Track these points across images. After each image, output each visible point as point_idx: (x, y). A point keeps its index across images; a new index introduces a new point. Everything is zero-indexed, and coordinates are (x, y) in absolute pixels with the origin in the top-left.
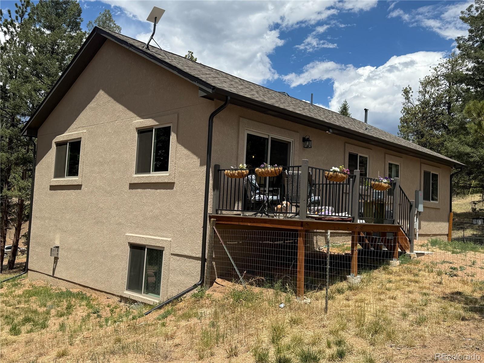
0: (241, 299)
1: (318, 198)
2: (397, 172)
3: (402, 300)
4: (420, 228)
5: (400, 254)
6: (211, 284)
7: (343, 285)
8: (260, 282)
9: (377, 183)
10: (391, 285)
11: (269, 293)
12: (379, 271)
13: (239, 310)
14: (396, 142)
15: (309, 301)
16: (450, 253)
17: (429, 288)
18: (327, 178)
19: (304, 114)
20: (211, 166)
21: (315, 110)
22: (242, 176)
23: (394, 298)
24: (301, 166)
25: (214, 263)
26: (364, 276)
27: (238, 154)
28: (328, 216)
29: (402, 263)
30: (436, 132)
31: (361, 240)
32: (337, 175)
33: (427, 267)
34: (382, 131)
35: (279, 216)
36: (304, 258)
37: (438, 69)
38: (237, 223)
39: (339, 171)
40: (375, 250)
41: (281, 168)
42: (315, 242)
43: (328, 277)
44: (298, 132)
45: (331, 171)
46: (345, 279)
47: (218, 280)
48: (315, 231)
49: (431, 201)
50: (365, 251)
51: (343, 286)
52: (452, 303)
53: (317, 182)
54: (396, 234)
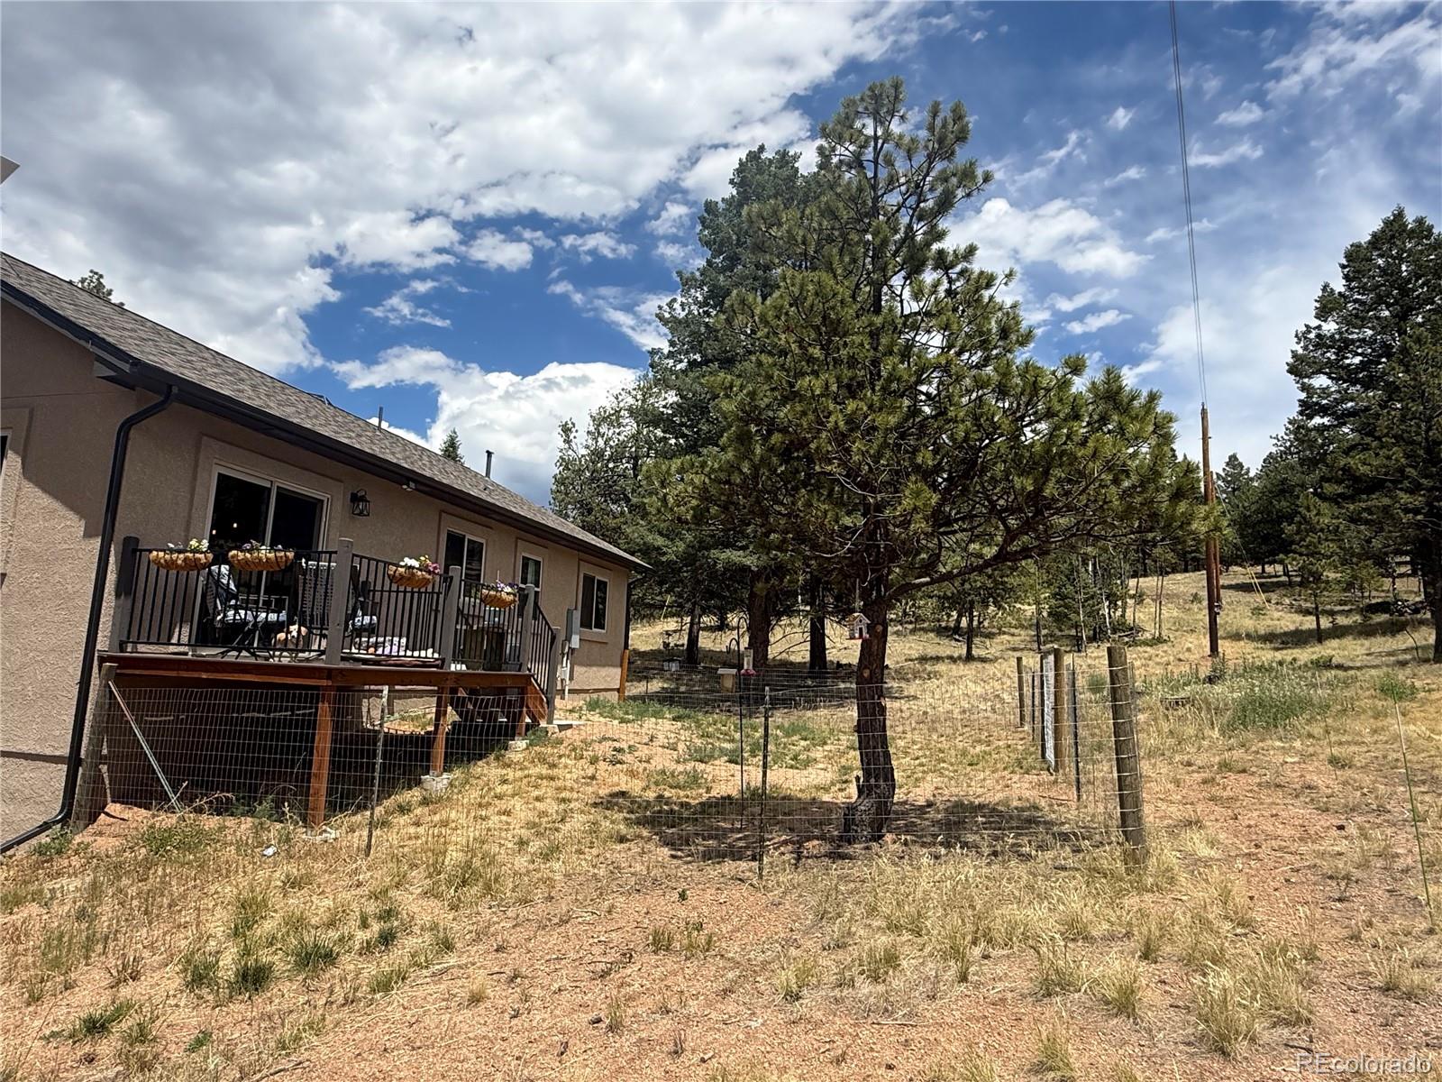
0: (168, 848)
1: (371, 619)
2: (537, 573)
3: (523, 815)
4: (571, 678)
5: (528, 727)
6: (93, 818)
7: (414, 795)
8: (222, 803)
9: (492, 593)
10: (505, 787)
11: (242, 827)
12: (488, 763)
13: (160, 872)
14: (538, 518)
15: (333, 836)
16: (616, 722)
17: (572, 789)
18: (393, 578)
19: (358, 446)
20: (115, 539)
21: (386, 442)
22: (194, 565)
23: (507, 813)
24: (336, 552)
25: (104, 768)
26: (457, 773)
27: (190, 516)
28: (398, 656)
29: (531, 745)
30: (614, 507)
31: (458, 704)
32: (413, 574)
33: (574, 749)
34: (517, 496)
35: (280, 656)
36: (328, 745)
37: (620, 398)
38: (173, 674)
39: (417, 566)
40: (484, 722)
41: (291, 555)
42: (365, 710)
43: (377, 782)
44: (341, 481)
45: (402, 567)
46: (419, 783)
47: (114, 808)
48: (367, 687)
49: (594, 630)
50: (465, 726)
51: (412, 797)
52: (608, 813)
53: (378, 587)
54: (523, 691)
